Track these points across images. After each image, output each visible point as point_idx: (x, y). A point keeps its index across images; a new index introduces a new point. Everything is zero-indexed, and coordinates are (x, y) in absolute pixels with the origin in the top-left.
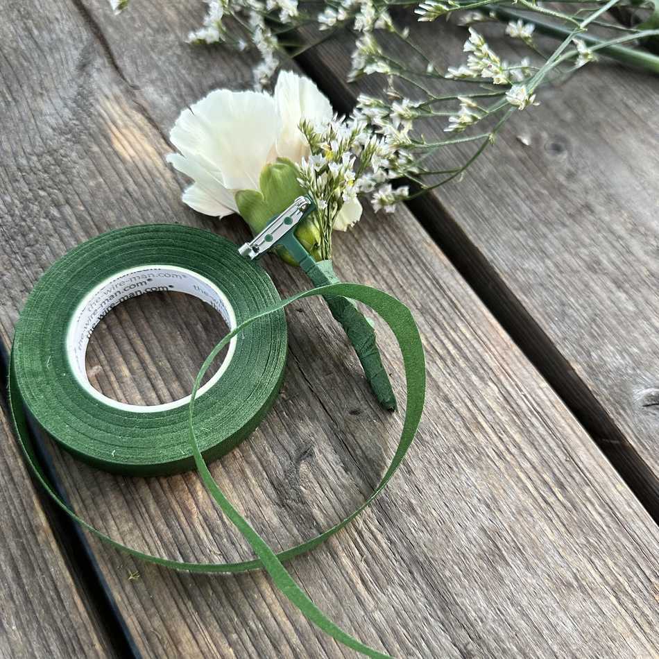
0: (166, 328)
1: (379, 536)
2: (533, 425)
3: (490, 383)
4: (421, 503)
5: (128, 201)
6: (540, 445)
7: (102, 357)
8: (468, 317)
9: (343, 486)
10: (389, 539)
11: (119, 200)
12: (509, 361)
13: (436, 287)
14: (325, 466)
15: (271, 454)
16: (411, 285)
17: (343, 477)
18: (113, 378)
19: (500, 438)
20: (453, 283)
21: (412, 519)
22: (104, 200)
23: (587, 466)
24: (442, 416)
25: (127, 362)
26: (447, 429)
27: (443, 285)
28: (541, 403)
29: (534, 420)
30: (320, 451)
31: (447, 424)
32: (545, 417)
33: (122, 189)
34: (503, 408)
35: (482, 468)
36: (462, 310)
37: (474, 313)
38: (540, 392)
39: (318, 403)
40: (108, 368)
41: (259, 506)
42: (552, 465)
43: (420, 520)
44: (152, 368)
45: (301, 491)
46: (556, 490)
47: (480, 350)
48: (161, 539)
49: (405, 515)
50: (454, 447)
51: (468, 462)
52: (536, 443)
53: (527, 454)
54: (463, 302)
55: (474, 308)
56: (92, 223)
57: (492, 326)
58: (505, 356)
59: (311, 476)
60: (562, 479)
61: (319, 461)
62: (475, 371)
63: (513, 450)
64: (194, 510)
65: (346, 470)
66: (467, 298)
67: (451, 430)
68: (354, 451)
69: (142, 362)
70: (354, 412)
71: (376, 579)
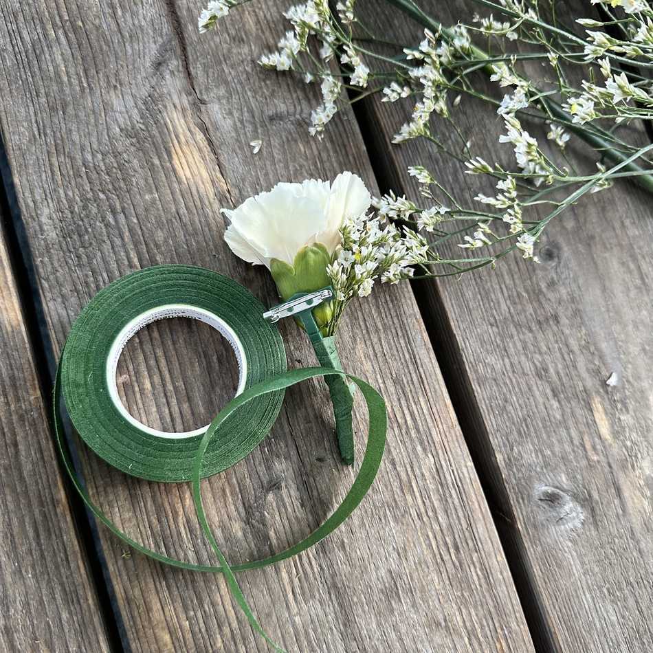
0: (188, 353)
1: (314, 562)
2: (451, 496)
3: (430, 456)
4: (351, 543)
5: (177, 224)
6: (451, 514)
7: (131, 367)
8: (429, 394)
9: (297, 518)
10: (320, 566)
11: (169, 221)
12: (450, 439)
13: (412, 361)
14: (287, 500)
15: (248, 480)
16: (393, 355)
17: (299, 511)
18: (137, 389)
19: (424, 502)
20: (426, 360)
21: (341, 554)
22: (156, 217)
23: (481, 537)
24: (385, 476)
25: (150, 377)
26: (387, 488)
27: (418, 361)
28: (463, 480)
29: (453, 492)
30: (286, 486)
31: (388, 483)
32: (462, 491)
33: (174, 210)
34: (434, 478)
35: (403, 524)
36: (427, 387)
37: (435, 391)
38: (465, 470)
39: (294, 447)
40: (134, 379)
41: (230, 520)
42: (455, 531)
43: (347, 556)
44: (170, 387)
45: (264, 515)
46: (452, 551)
47: (431, 424)
48: (152, 530)
49: (336, 550)
50: (387, 503)
51: (394, 517)
52: (449, 511)
53: (440, 518)
54: (429, 379)
55: (437, 387)
56: (142, 238)
57: (446, 405)
58: (447, 434)
59: (274, 504)
60: (459, 544)
61: (284, 495)
62: (422, 443)
63: (430, 514)
64: (181, 513)
65: (302, 505)
66: (433, 377)
67: (389, 488)
68: (312, 492)
69: (162, 379)
70: (320, 460)
71: (303, 593)
